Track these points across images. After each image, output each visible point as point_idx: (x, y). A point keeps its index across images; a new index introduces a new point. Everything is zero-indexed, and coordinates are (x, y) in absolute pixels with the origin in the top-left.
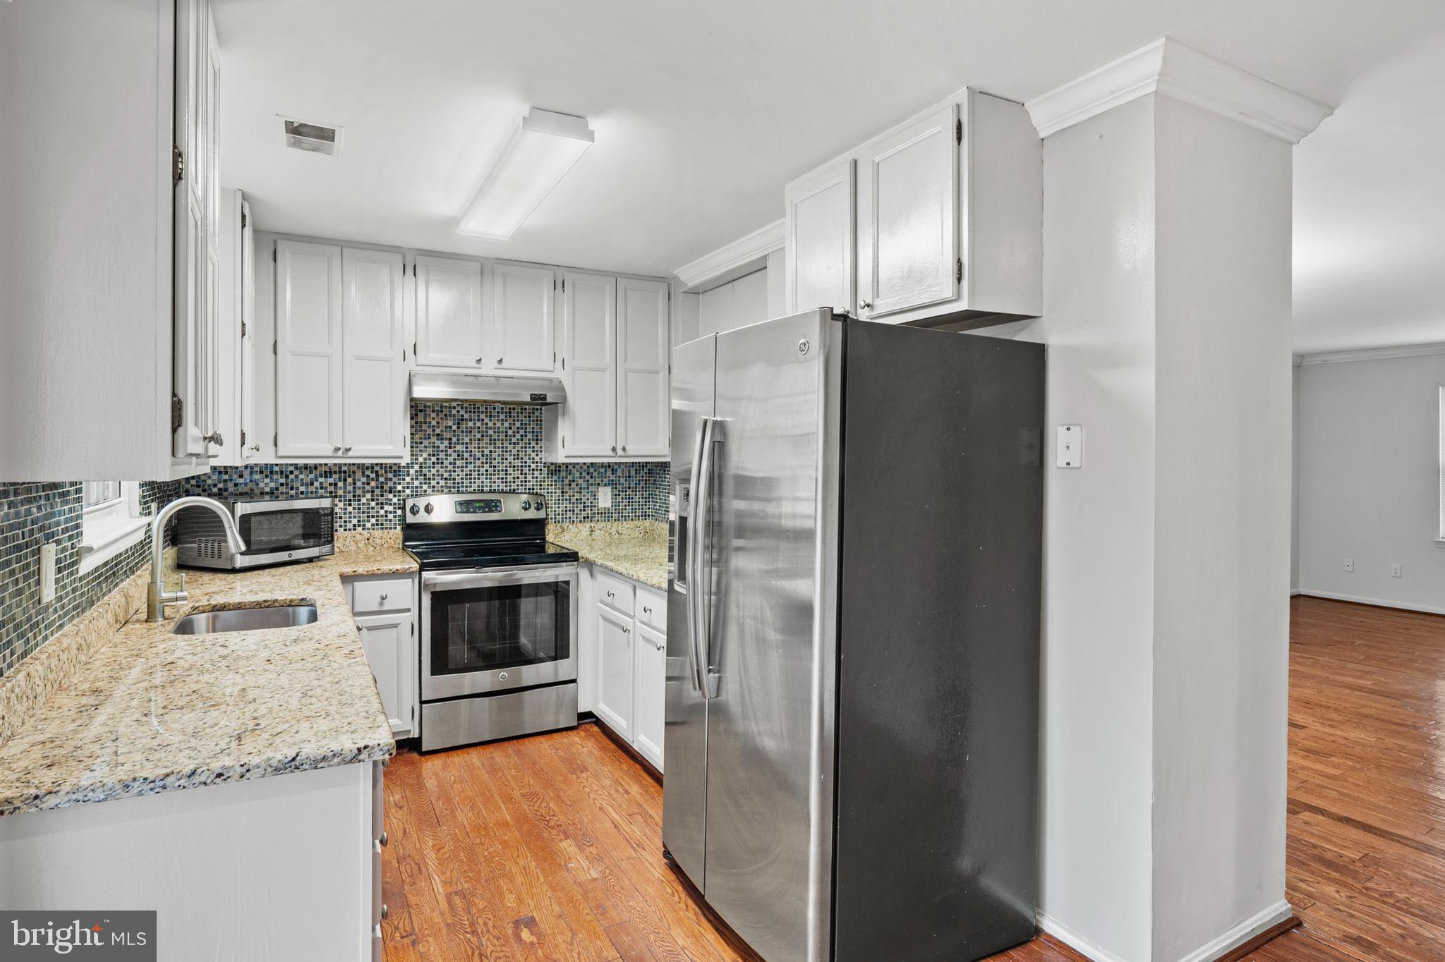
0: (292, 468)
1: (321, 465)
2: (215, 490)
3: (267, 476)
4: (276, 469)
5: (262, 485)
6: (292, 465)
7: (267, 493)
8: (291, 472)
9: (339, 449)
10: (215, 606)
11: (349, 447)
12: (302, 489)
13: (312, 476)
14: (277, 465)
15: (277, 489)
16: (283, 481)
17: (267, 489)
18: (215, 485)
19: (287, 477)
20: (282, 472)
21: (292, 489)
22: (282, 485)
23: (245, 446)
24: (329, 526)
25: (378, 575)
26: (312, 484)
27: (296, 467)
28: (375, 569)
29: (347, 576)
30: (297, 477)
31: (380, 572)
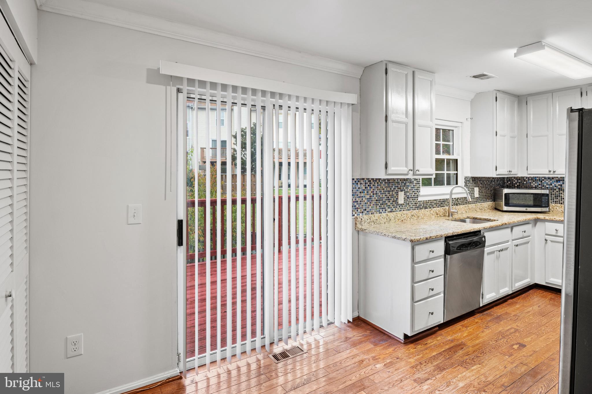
0: (543, 179)
1: (555, 177)
2: (516, 185)
3: (534, 181)
4: (538, 179)
5: (532, 184)
6: (543, 177)
7: (534, 187)
8: (543, 180)
9: (551, 171)
10: (474, 218)
11: (555, 170)
12: (547, 186)
13: (551, 181)
14: (538, 177)
15: (538, 186)
16: (540, 183)
17: (534, 186)
18: (516, 184)
19: (541, 182)
20: (539, 180)
21: (543, 186)
22: (539, 184)
23: (497, 170)
24: (547, 200)
25: (554, 221)
26: (551, 185)
27: (545, 178)
28: (553, 218)
29: (542, 219)
30: (545, 182)
31: (555, 220)
